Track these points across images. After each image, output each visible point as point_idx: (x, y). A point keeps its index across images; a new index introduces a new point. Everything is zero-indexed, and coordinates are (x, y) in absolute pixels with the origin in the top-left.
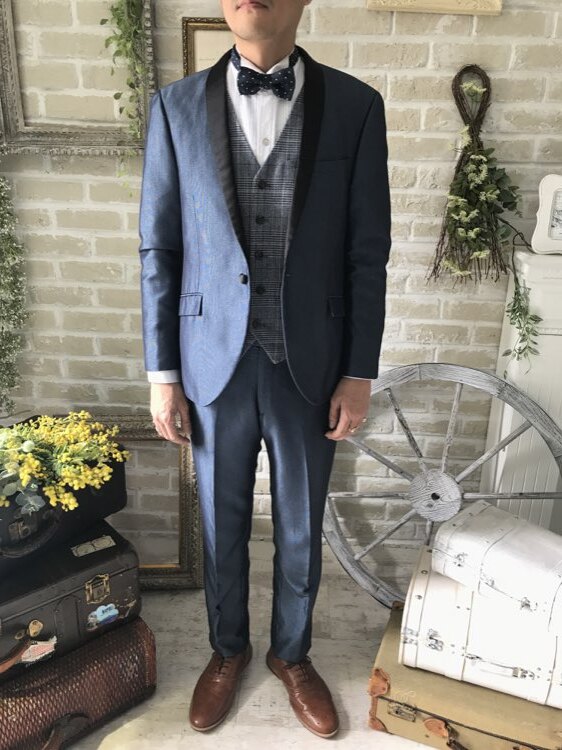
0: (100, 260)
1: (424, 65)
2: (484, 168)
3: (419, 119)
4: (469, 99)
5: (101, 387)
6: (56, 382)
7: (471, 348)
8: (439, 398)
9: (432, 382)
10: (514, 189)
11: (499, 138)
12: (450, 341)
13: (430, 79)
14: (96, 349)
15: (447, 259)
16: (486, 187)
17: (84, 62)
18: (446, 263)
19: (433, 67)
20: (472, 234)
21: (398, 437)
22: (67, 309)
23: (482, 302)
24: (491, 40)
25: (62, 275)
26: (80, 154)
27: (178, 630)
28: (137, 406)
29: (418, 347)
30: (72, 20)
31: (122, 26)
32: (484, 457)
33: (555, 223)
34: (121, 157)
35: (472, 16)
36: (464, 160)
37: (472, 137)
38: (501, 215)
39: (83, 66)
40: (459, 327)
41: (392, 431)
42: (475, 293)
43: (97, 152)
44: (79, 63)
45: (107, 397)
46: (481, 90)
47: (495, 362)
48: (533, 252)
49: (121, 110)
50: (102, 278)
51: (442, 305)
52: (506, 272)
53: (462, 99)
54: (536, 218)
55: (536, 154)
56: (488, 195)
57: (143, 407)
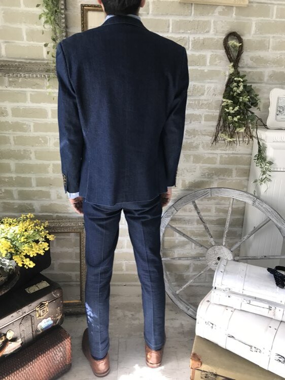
0: (36, 135)
1: (208, 32)
2: (241, 85)
3: (206, 60)
4: (232, 50)
5: (36, 204)
6: (11, 201)
8: (219, 206)
10: (256, 96)
11: (248, 70)
12: (224, 176)
13: (212, 39)
14: (34, 183)
16: (242, 95)
17: (27, 27)
18: (222, 135)
19: (213, 33)
20: (236, 119)
23: (240, 156)
24: (244, 19)
26: (25, 77)
28: (56, 215)
30: (20, 5)
31: (49, 8)
33: (278, 113)
34: (48, 79)
35: (233, 7)
36: (230, 81)
37: (234, 69)
38: (250, 109)
39: (26, 30)
43: (35, 76)
44: (24, 28)
45: (39, 210)
46: (238, 45)
47: (247, 187)
48: (268, 128)
49: (48, 53)
50: (37, 145)
52: (252, 139)
53: (229, 49)
54: (269, 112)
55: (266, 79)
56: (244, 99)
57: (59, 215)
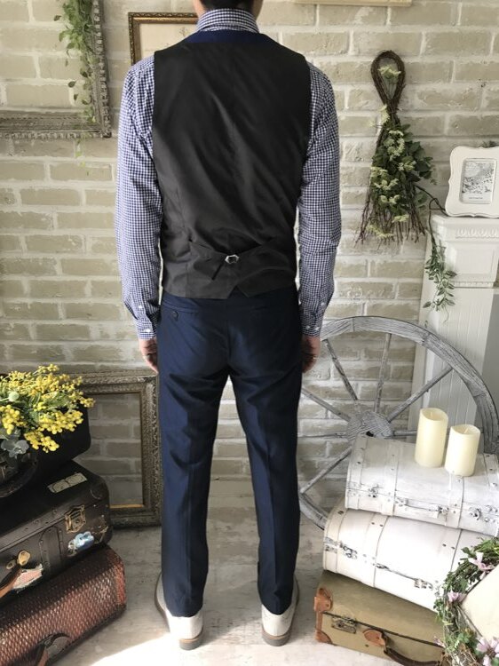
0: (62, 233)
1: (346, 52)
2: (402, 141)
3: (343, 99)
4: (386, 81)
5: (67, 347)
6: (26, 344)
7: (396, 302)
8: (370, 346)
9: (363, 333)
10: (428, 159)
11: (414, 115)
12: (378, 295)
13: (352, 64)
14: (61, 313)
15: (372, 224)
16: (403, 159)
17: (41, 54)
18: (371, 226)
19: (353, 54)
20: (393, 201)
21: (335, 383)
22: (33, 278)
23: (404, 261)
24: (405, 29)
25: (28, 247)
26: (40, 138)
27: (143, 563)
28: (100, 364)
29: (349, 302)
30: (28, 18)
31: (74, 22)
32: (411, 398)
33: (464, 188)
34: (78, 140)
35: (386, 7)
36: (384, 135)
37: (390, 115)
38: (418, 183)
39: (40, 58)
40: (386, 283)
41: (330, 377)
42: (398, 253)
43: (55, 135)
44: (35, 55)
45: (72, 356)
46: (396, 73)
47: (418, 314)
48: (447, 215)
49: (75, 97)
50: (64, 249)
51: (369, 264)
52: (424, 233)
53: (380, 81)
54: (448, 185)
55: (446, 129)
56: (406, 166)
57: (106, 364)
